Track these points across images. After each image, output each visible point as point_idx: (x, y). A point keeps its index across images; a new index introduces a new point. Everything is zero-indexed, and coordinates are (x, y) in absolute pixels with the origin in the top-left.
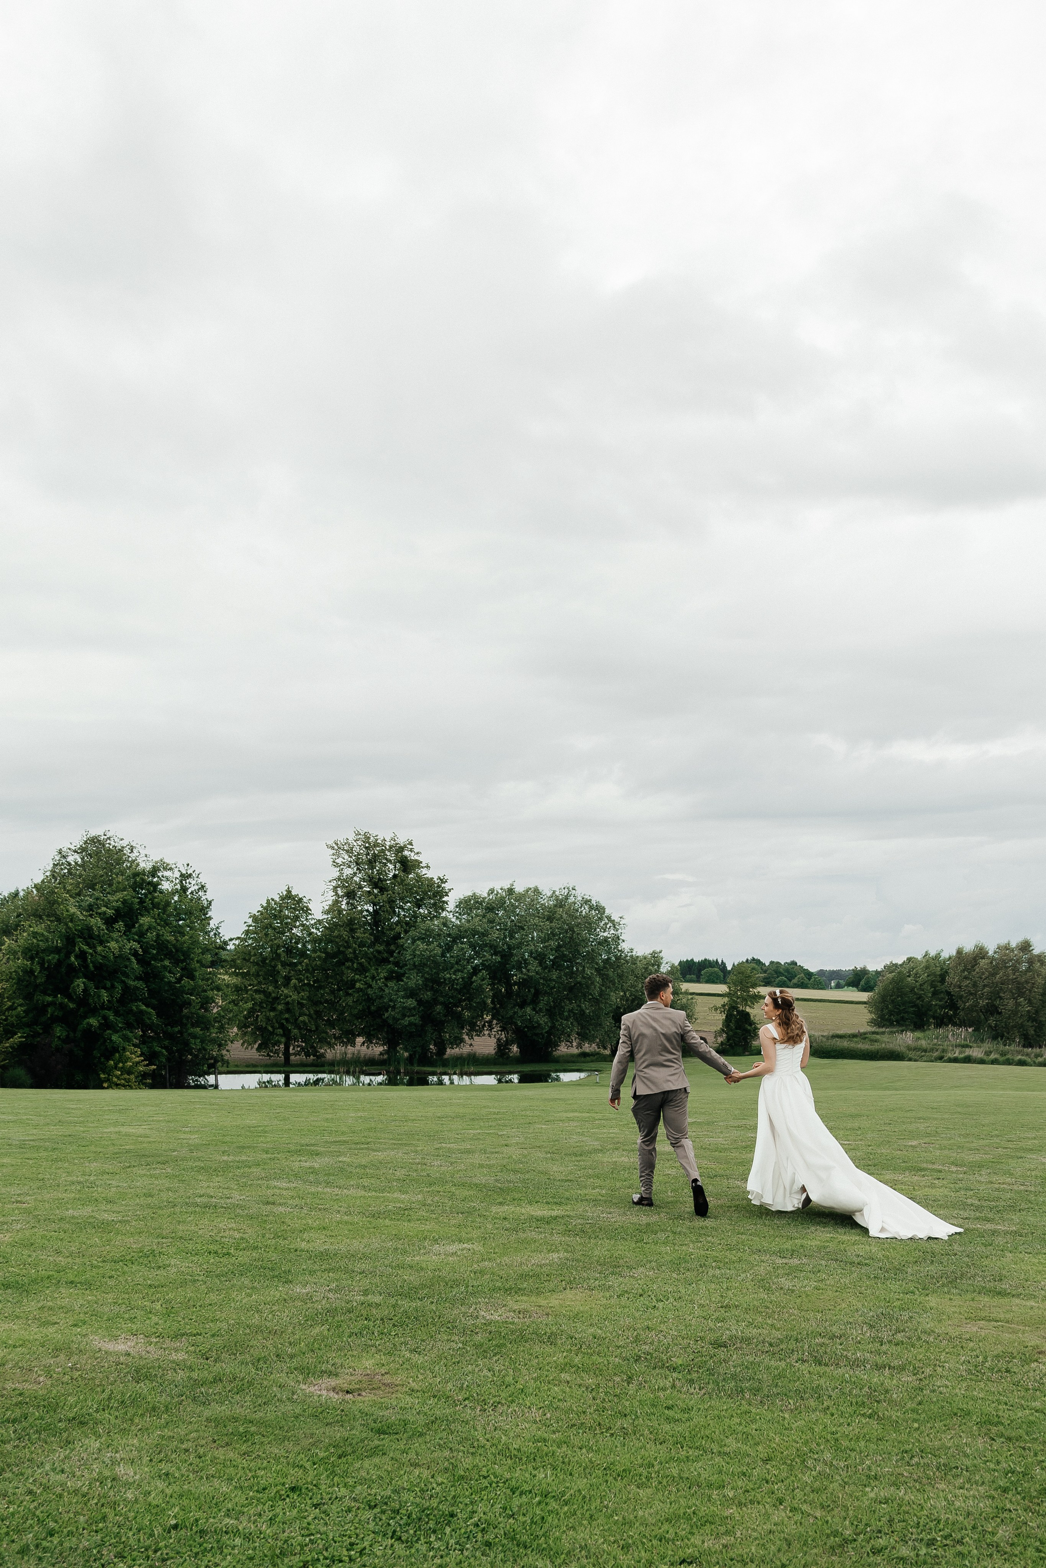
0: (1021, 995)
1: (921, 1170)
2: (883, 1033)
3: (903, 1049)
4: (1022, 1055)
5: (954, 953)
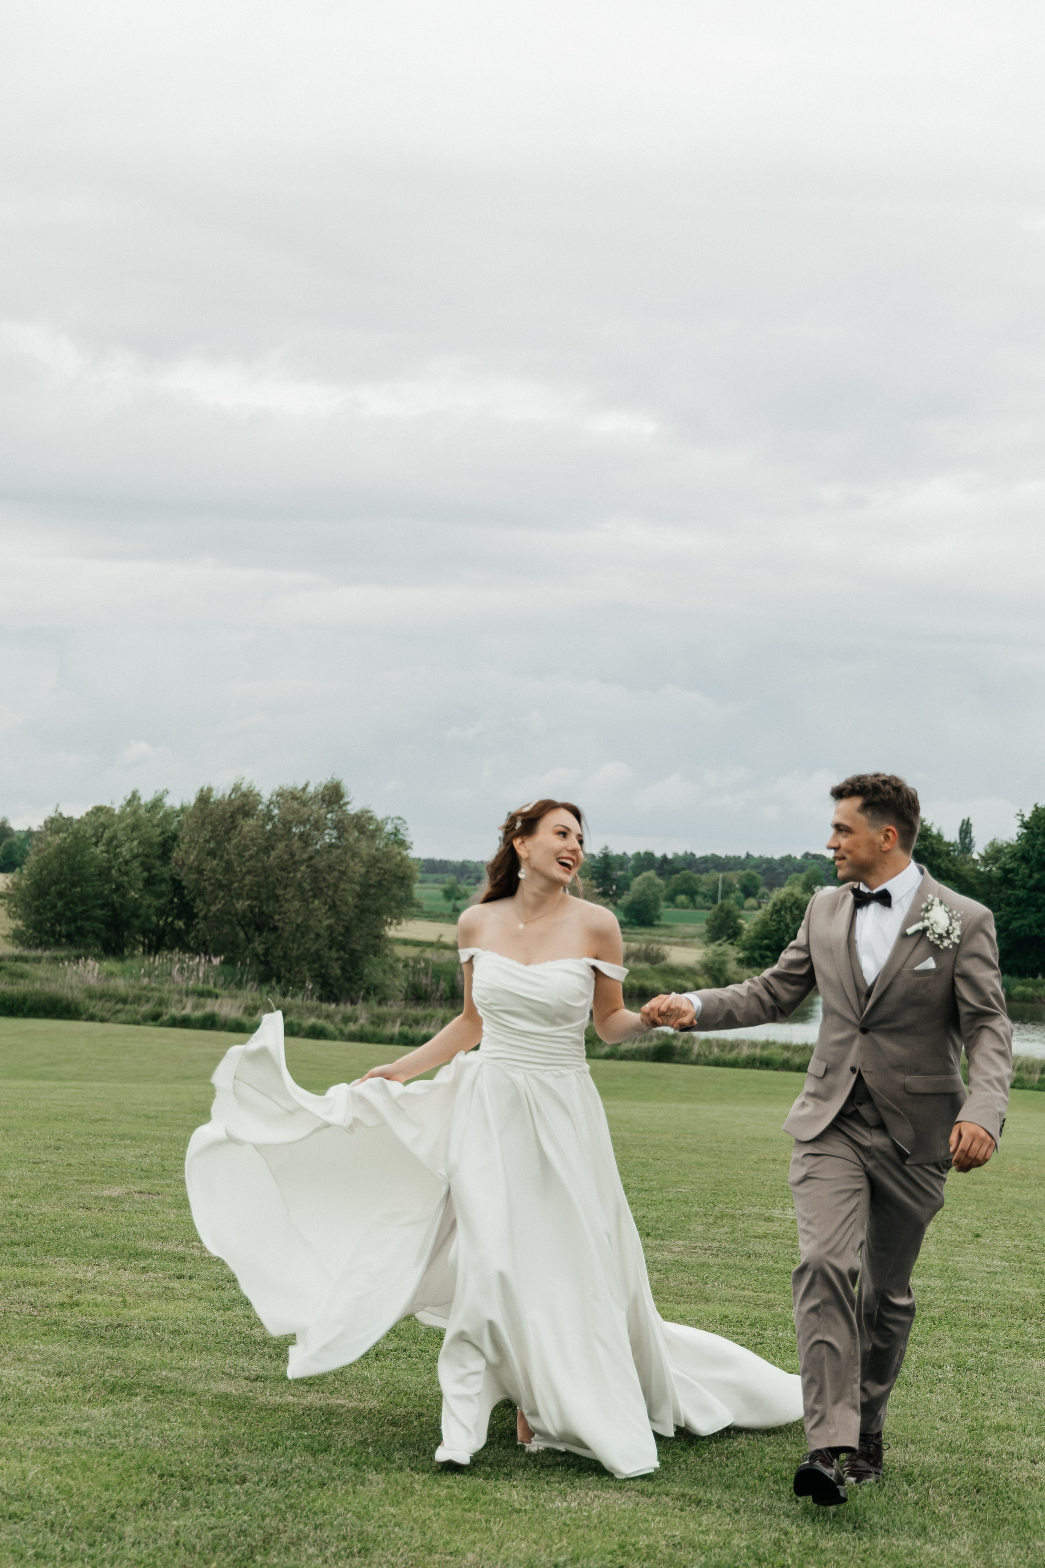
0: (317, 893)
1: (137, 1255)
2: (38, 960)
3: (78, 995)
4: (318, 1017)
5: (190, 800)
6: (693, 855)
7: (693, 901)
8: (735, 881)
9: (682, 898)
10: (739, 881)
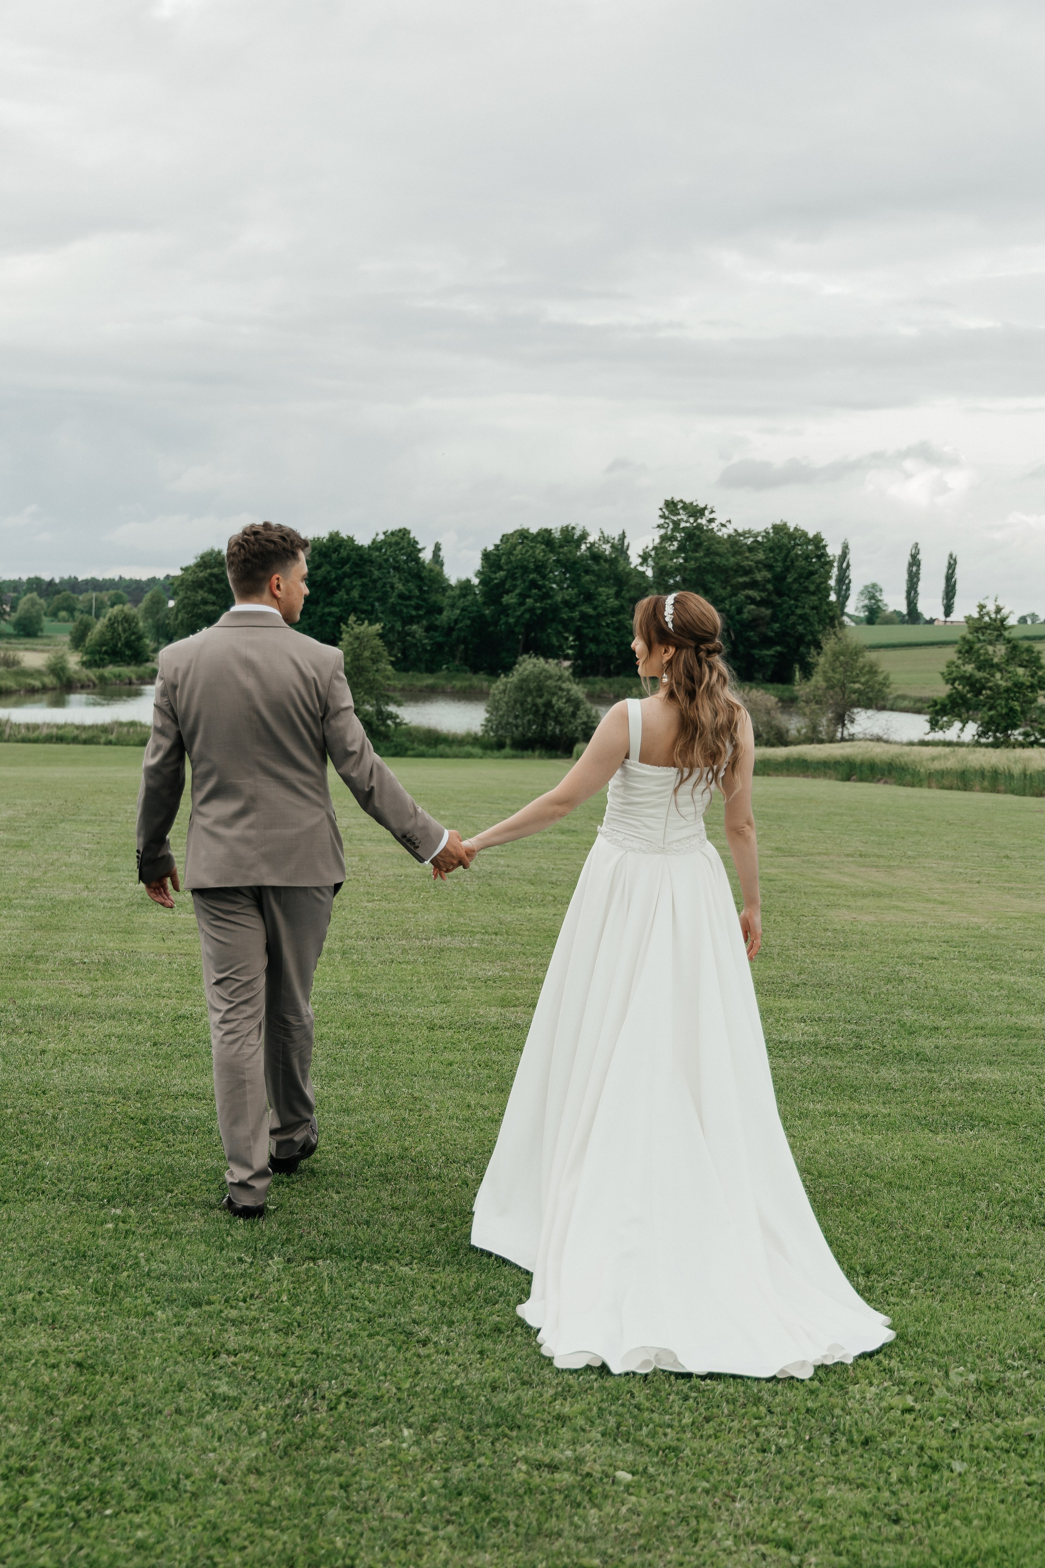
6: (76, 579)
7: (72, 616)
8: (106, 599)
9: (63, 614)
10: (109, 599)
